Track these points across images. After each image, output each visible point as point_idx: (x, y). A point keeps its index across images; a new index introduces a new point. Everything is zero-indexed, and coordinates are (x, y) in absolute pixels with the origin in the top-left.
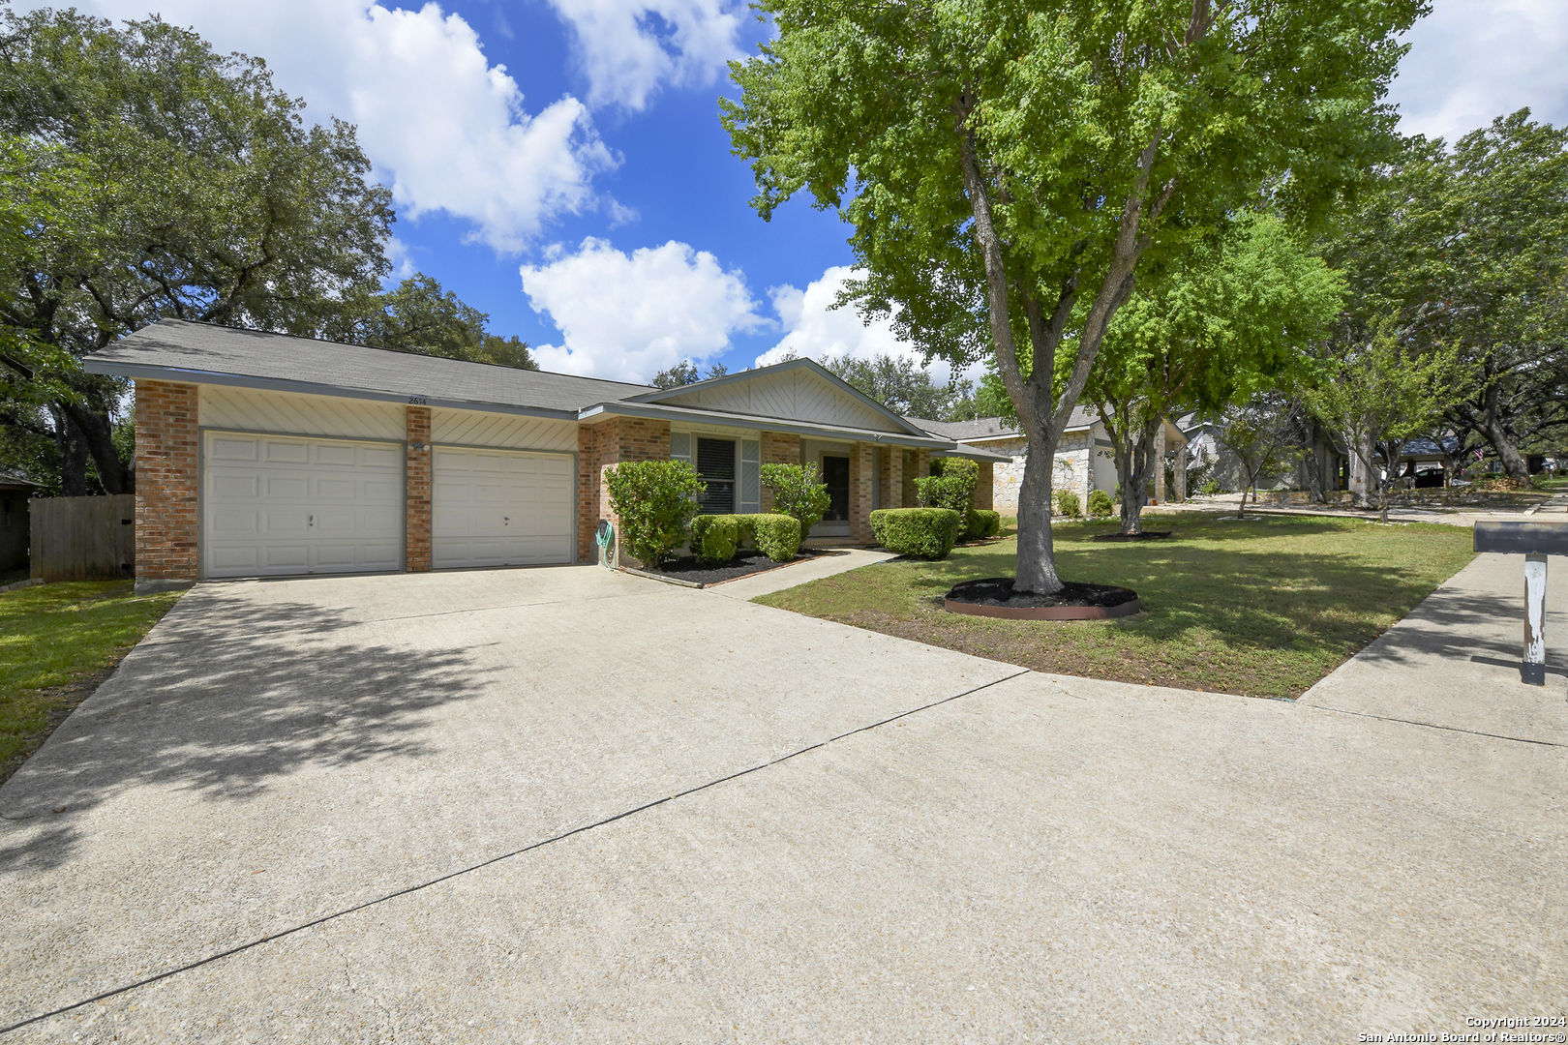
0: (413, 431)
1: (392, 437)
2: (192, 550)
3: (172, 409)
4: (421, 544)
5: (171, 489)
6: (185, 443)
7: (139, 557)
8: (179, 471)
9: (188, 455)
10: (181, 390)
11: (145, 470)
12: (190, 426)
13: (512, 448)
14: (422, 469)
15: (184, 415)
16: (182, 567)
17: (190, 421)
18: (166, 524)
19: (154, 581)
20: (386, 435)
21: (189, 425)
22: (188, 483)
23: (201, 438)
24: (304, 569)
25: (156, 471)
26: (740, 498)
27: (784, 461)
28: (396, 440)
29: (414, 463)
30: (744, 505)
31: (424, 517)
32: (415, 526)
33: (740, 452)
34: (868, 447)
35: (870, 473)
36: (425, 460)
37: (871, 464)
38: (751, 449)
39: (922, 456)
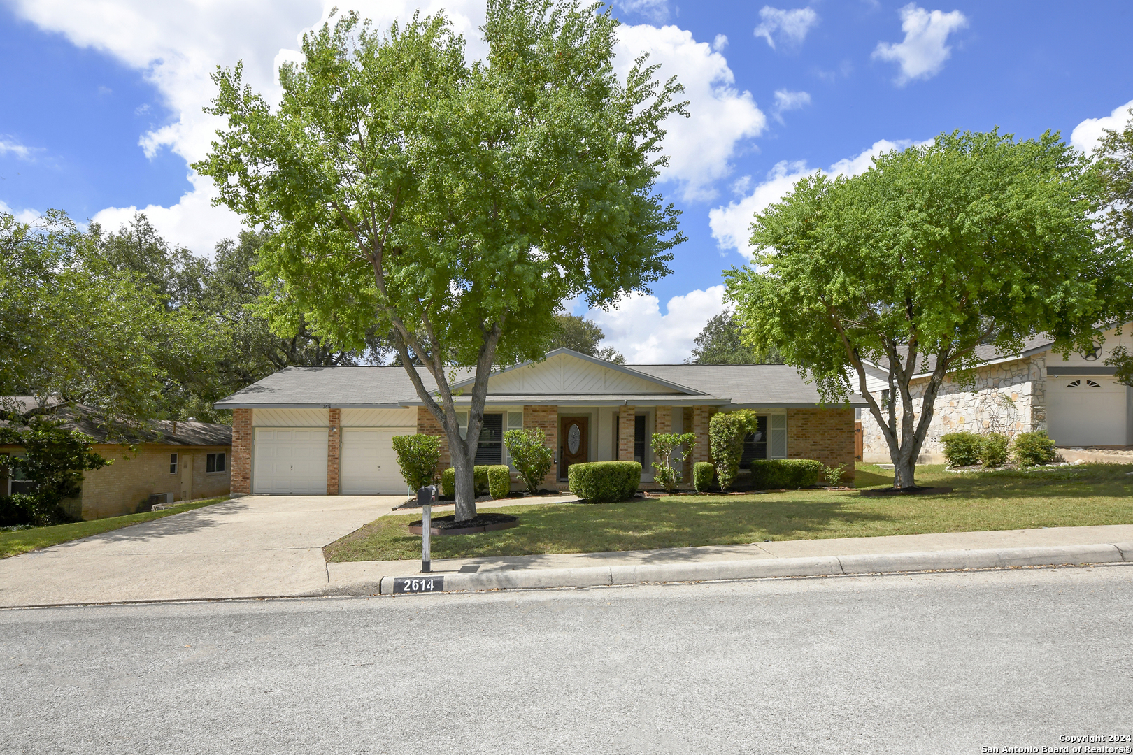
0: (332, 421)
1: (325, 425)
2: (248, 481)
3: (244, 419)
4: (333, 481)
5: (242, 454)
6: (248, 434)
7: (232, 483)
8: (245, 446)
9: (247, 439)
10: (247, 411)
11: (235, 446)
12: (249, 427)
13: (366, 427)
14: (334, 441)
15: (248, 422)
16: (243, 488)
17: (250, 424)
18: (240, 469)
19: (236, 494)
20: (321, 424)
22: (247, 451)
23: (254, 432)
24: (289, 491)
25: (238, 446)
26: (506, 454)
27: (543, 426)
28: (327, 427)
29: (331, 438)
30: (509, 459)
31: (335, 466)
32: (331, 471)
33: (506, 422)
34: (630, 409)
35: (632, 431)
36: (336, 436)
37: (633, 423)
38: (515, 418)
39: (696, 412)
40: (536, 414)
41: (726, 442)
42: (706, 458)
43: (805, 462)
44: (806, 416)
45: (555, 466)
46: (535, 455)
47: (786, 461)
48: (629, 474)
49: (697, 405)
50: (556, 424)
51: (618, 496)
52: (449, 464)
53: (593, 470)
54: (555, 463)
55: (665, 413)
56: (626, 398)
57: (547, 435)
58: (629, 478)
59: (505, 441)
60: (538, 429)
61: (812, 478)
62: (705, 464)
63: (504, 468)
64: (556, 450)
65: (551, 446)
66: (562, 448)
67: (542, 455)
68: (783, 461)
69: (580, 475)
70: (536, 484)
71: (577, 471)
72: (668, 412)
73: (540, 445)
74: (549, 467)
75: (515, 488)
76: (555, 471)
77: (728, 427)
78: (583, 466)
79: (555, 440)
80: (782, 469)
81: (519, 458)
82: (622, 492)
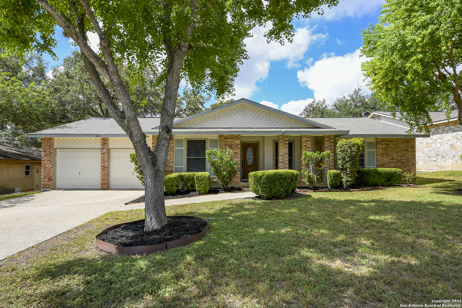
0: (103, 145)
1: (99, 148)
2: (52, 181)
3: (48, 144)
4: (104, 181)
5: (48, 165)
6: (51, 153)
7: (42, 183)
8: (50, 160)
9: (51, 156)
10: (50, 139)
11: (43, 160)
13: (124, 149)
14: (105, 157)
15: (51, 146)
16: (49, 186)
17: (52, 147)
18: (47, 174)
19: (45, 189)
20: (97, 147)
21: (52, 148)
22: (51, 163)
23: (55, 152)
24: (78, 187)
25: (45, 160)
26: (208, 165)
27: (231, 147)
28: (100, 149)
29: (103, 155)
30: (210, 168)
31: (105, 172)
32: (103, 175)
33: (208, 144)
34: (285, 137)
35: (286, 150)
36: (106, 154)
37: (287, 146)
38: (214, 143)
39: (326, 139)
40: (227, 140)
41: (349, 157)
42: (333, 167)
43: (394, 170)
44: (387, 143)
45: (239, 172)
46: (226, 165)
47: (382, 169)
48: (291, 179)
49: (326, 134)
50: (239, 147)
51: (285, 195)
52: (172, 171)
53: (267, 176)
54: (239, 171)
55: (307, 139)
56: (283, 130)
57: (234, 153)
58: (292, 182)
59: (207, 157)
60: (228, 148)
61: (398, 179)
62: (335, 171)
63: (206, 174)
64: (239, 162)
65: (236, 160)
66: (243, 161)
67: (231, 165)
68: (380, 169)
69: (258, 180)
70: (227, 184)
71: (255, 176)
72: (309, 139)
73: (229, 159)
74: (235, 173)
75: (214, 186)
76: (239, 176)
77: (350, 147)
78: (260, 173)
79: (239, 156)
80: (379, 174)
81: (215, 168)
82: (287, 191)
